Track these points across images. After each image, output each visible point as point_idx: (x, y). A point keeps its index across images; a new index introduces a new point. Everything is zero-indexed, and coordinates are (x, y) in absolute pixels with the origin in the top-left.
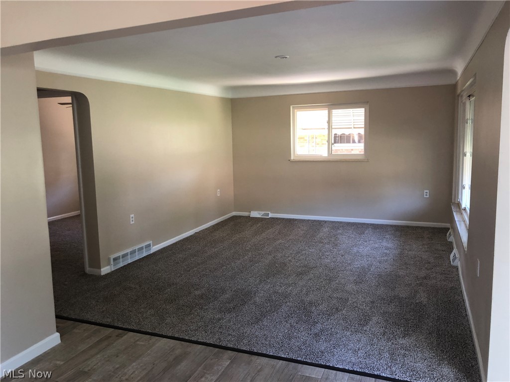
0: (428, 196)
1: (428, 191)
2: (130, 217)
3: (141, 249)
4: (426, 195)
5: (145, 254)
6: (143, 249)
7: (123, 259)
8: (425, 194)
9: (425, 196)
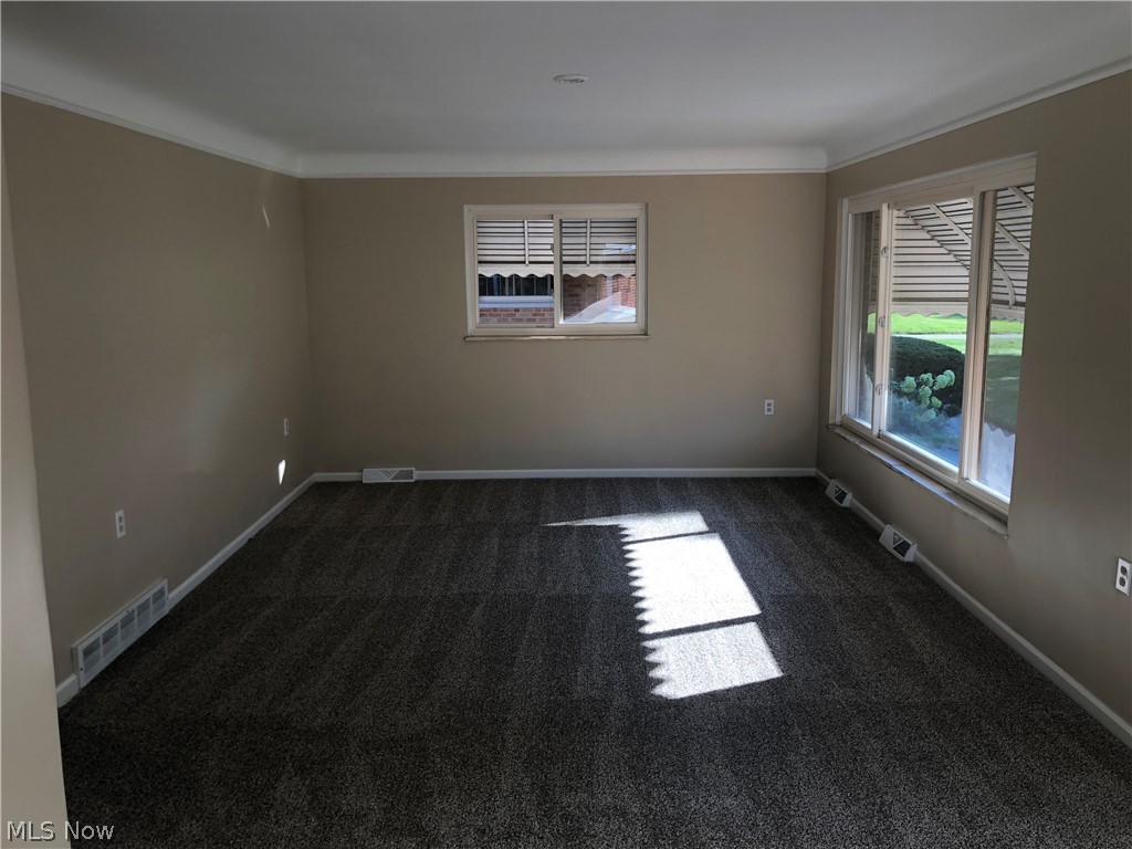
0: (772, 413)
1: (772, 401)
2: (114, 517)
3: (143, 607)
4: (769, 410)
5: (153, 620)
6: (149, 606)
7: (106, 645)
8: (766, 407)
9: (766, 413)
